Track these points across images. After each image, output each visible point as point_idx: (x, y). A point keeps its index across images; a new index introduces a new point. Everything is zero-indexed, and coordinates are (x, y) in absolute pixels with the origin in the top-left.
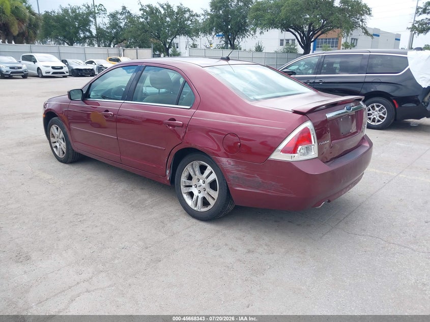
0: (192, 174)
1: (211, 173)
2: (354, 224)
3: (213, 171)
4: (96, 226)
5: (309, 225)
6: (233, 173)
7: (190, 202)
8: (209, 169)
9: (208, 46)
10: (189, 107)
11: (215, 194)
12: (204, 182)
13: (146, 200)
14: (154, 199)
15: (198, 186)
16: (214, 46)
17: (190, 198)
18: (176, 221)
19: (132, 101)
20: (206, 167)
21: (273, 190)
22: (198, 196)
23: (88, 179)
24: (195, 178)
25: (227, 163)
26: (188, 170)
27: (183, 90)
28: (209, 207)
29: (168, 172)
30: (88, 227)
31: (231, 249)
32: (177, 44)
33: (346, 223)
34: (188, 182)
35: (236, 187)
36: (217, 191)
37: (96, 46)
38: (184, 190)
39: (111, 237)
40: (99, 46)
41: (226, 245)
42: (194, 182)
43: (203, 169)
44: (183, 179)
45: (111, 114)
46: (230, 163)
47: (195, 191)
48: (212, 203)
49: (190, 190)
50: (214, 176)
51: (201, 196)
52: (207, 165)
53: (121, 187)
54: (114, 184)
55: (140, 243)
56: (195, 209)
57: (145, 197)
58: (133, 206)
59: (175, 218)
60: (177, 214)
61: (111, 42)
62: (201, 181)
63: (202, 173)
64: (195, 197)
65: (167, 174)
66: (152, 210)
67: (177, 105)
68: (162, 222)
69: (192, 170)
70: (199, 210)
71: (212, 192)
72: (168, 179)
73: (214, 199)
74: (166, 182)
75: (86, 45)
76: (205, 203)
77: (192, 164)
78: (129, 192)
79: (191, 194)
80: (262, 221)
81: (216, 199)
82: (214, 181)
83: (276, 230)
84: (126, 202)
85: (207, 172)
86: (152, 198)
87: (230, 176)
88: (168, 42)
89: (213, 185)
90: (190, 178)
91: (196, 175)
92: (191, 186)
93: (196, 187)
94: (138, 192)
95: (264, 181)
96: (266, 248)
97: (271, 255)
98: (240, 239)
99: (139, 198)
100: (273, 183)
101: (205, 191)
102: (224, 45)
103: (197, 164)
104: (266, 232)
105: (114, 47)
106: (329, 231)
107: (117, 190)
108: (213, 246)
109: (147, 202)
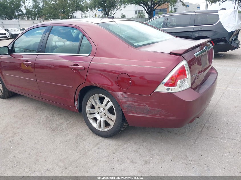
0: (94, 104)
1: (109, 102)
2: (213, 129)
3: (110, 100)
4: (25, 151)
5: (183, 133)
6: (127, 103)
7: (95, 125)
8: (107, 99)
9: (94, 17)
10: (88, 55)
11: (114, 117)
12: (104, 109)
13: (62, 124)
14: (68, 122)
15: (99, 112)
16: (97, 16)
17: (95, 122)
18: (87, 140)
19: (44, 53)
20: (104, 98)
21: (159, 115)
22: (100, 120)
23: (20, 110)
24: (96, 107)
25: (122, 96)
26: (91, 101)
27: (82, 42)
28: (110, 127)
29: (76, 103)
30: (19, 153)
31: (132, 162)
32: (76, 16)
33: (208, 129)
34: (92, 111)
35: (130, 113)
36: (114, 114)
37: (27, 19)
38: (89, 117)
39: (37, 160)
40: (28, 19)
41: (128, 158)
42: (96, 110)
43: (102, 100)
44: (88, 109)
45: (30, 63)
46: (124, 96)
47: (98, 117)
48: (112, 124)
49: (94, 117)
50: (111, 104)
51: (103, 120)
52: (104, 96)
53: (44, 114)
54: (39, 112)
55: (61, 164)
56: (100, 129)
57: (62, 121)
58: (53, 130)
59: (85, 137)
60: (87, 134)
61: (35, 17)
62: (102, 109)
63: (102, 103)
64: (98, 121)
65: (76, 105)
66: (68, 132)
67: (79, 53)
68: (76, 142)
69: (94, 102)
70: (103, 130)
71: (111, 116)
72: (77, 108)
73: (113, 121)
74: (75, 110)
75: (20, 19)
76: (107, 124)
77: (93, 97)
78: (50, 118)
79: (95, 119)
80: (149, 133)
81: (115, 121)
82: (112, 107)
83: (161, 140)
84: (48, 127)
85: (105, 102)
86: (67, 122)
87: (125, 106)
88: (70, 15)
89: (111, 111)
90: (93, 107)
91: (97, 104)
92: (95, 113)
93: (98, 114)
94: (57, 117)
95: (151, 108)
96: (157, 157)
97: (163, 164)
98: (137, 151)
99: (58, 123)
100: (159, 109)
101: (105, 115)
102: (103, 15)
103: (97, 96)
104: (154, 143)
105: (37, 19)
106: (198, 137)
107: (41, 117)
108: (118, 160)
109: (64, 125)
